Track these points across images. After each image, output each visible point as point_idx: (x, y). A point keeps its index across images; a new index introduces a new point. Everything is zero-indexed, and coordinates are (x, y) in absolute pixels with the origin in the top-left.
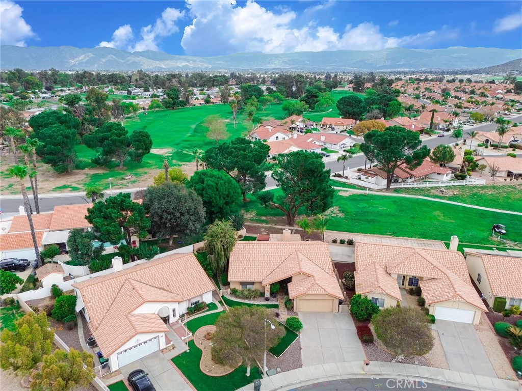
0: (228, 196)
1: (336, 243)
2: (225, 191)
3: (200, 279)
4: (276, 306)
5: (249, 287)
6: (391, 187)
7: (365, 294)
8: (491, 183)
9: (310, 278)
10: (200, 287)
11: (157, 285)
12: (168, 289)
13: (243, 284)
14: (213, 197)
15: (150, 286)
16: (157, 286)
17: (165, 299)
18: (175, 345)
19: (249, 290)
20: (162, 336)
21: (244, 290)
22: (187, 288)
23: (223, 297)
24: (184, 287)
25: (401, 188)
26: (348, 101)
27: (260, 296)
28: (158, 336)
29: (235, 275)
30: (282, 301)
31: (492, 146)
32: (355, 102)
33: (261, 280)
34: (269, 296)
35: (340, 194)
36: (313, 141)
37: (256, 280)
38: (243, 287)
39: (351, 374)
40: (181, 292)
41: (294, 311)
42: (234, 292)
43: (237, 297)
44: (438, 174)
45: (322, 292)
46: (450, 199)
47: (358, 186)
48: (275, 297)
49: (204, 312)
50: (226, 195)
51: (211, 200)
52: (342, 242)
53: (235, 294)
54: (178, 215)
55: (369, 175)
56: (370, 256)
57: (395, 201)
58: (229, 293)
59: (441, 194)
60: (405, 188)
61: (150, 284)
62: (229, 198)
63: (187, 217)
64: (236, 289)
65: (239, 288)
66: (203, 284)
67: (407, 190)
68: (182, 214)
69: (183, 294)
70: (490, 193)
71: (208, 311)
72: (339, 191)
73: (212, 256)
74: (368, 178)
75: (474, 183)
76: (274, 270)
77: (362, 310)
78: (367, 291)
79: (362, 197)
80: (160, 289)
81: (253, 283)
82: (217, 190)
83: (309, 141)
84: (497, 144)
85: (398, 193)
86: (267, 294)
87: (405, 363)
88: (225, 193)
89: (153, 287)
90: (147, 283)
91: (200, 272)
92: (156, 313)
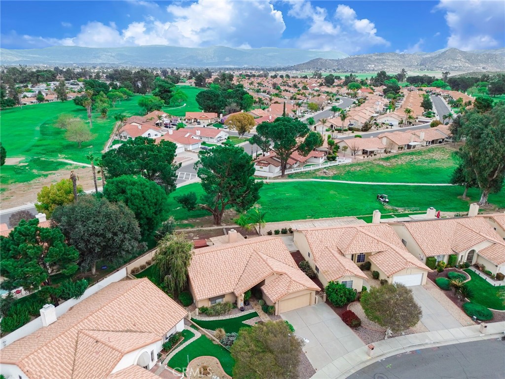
1: (272, 234)
2: (153, 199)
3: (167, 307)
4: (256, 315)
5: (218, 301)
6: (285, 173)
7: (336, 280)
8: (355, 161)
9: (283, 276)
10: (172, 316)
11: (120, 327)
12: (136, 329)
13: (210, 299)
14: (141, 208)
15: (113, 331)
16: (121, 330)
17: (141, 343)
19: (219, 304)
21: (213, 306)
22: (157, 321)
23: (192, 319)
24: (153, 321)
25: (292, 174)
26: (207, 96)
27: (233, 308)
29: (202, 292)
30: (257, 307)
31: (336, 130)
32: (214, 96)
33: (232, 290)
34: (243, 306)
36: (190, 136)
37: (227, 291)
38: (212, 302)
40: (153, 328)
41: (276, 314)
42: (204, 311)
43: (209, 315)
44: (315, 157)
45: (302, 288)
46: (333, 178)
48: (249, 304)
49: (181, 344)
50: (155, 203)
52: (277, 232)
53: (206, 313)
55: (263, 164)
58: (197, 314)
59: (324, 175)
61: (112, 329)
63: (121, 236)
64: (205, 306)
65: (208, 305)
66: (173, 312)
67: (297, 175)
68: (115, 234)
69: (156, 330)
70: (358, 169)
71: (185, 341)
73: (170, 276)
74: (262, 168)
75: (344, 163)
76: (241, 276)
77: (341, 297)
78: (337, 276)
80: (127, 331)
81: (223, 296)
82: (145, 199)
83: (186, 136)
84: (339, 128)
86: (241, 304)
87: (395, 336)
88: (153, 201)
89: (116, 331)
90: (108, 329)
91: (164, 298)
92: (136, 363)
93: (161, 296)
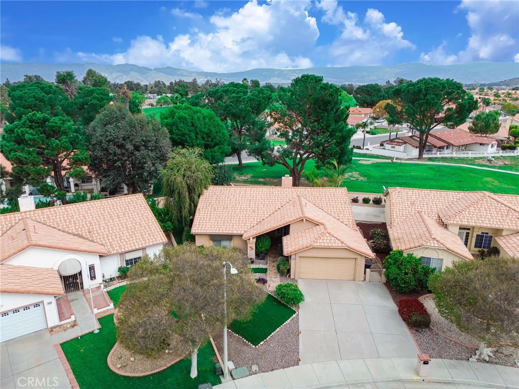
0: (208, 137)
1: (357, 202)
2: (205, 128)
4: (264, 271)
5: (224, 243)
6: (424, 156)
9: (318, 227)
11: (72, 229)
12: (88, 236)
13: (214, 238)
14: (186, 134)
15: (59, 230)
16: (70, 231)
18: (78, 322)
20: (50, 303)
24: (116, 235)
25: (435, 158)
26: (366, 90)
28: (42, 302)
29: (202, 224)
30: (273, 264)
32: (374, 90)
33: (242, 232)
34: (254, 256)
35: (360, 162)
37: (235, 232)
39: (394, 381)
40: (110, 242)
41: (292, 276)
44: (481, 144)
45: (338, 244)
46: (500, 168)
47: (382, 156)
48: (263, 258)
50: (206, 134)
51: (184, 138)
52: (366, 201)
54: (130, 147)
55: (396, 143)
56: (412, 204)
57: (431, 168)
60: (442, 158)
61: (60, 228)
62: (210, 139)
63: (143, 151)
66: (149, 234)
68: (137, 148)
69: (111, 245)
72: (359, 160)
73: (172, 199)
74: (394, 148)
76: (263, 220)
78: (412, 245)
79: (388, 164)
81: (229, 237)
82: (193, 125)
85: (434, 161)
86: (251, 253)
88: (203, 130)
89: (63, 231)
90: (56, 226)
92: (56, 268)
93: (146, 214)
